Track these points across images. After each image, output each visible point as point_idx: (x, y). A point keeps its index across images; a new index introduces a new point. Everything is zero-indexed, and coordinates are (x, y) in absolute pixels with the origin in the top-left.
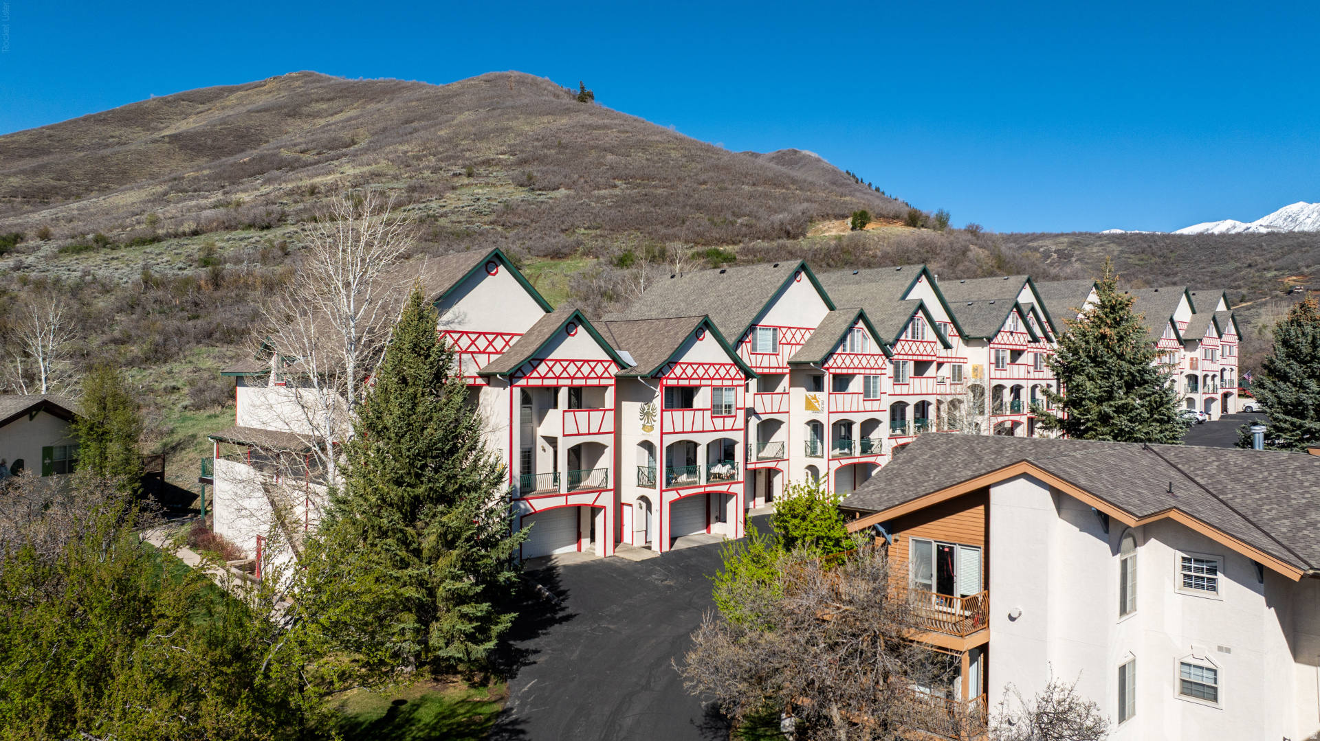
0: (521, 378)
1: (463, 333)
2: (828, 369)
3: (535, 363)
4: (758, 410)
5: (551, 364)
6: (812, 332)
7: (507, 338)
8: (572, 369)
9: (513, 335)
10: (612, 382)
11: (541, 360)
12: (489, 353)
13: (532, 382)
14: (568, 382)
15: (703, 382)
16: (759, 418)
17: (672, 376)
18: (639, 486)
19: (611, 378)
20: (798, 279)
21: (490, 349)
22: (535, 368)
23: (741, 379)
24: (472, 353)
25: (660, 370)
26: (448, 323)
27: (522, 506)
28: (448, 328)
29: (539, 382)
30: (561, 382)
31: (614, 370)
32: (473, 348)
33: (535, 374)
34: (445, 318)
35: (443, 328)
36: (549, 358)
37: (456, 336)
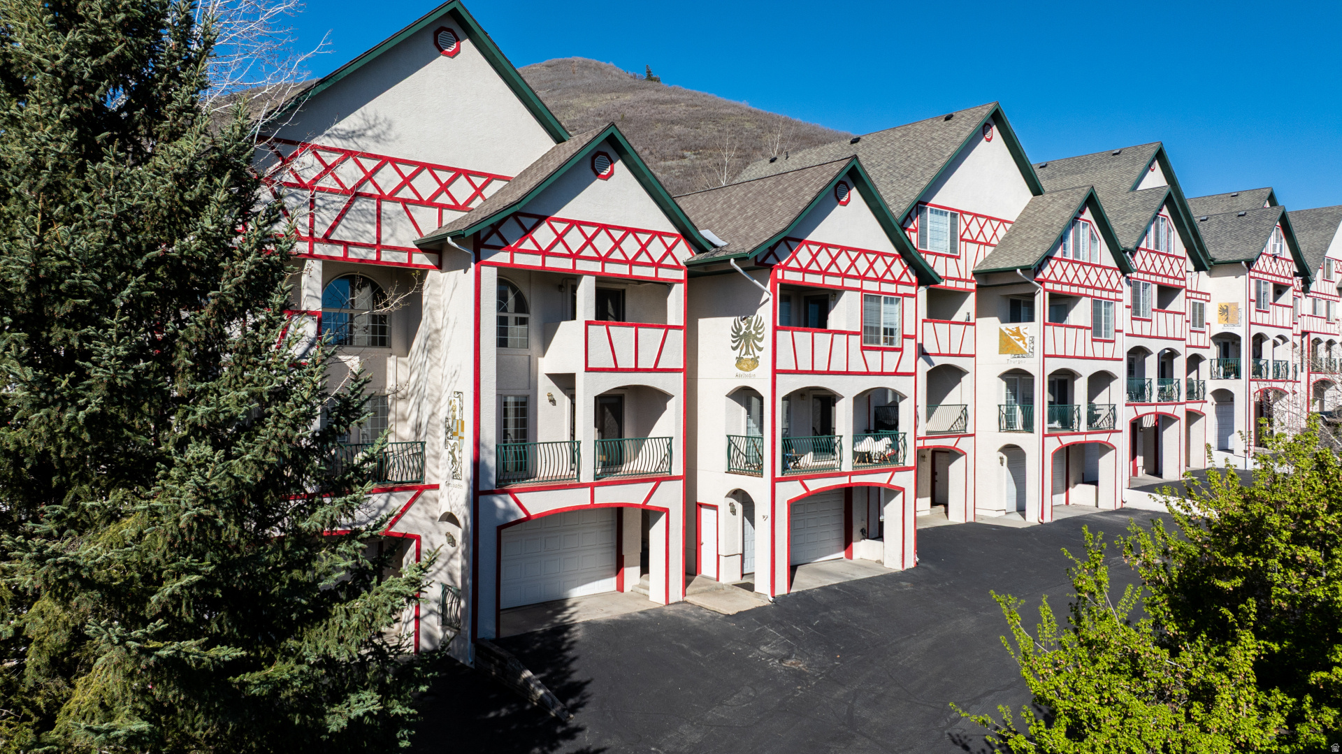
0: (499, 248)
1: (384, 160)
2: (1041, 282)
3: (528, 223)
4: (928, 349)
5: (561, 227)
6: (1008, 226)
7: (479, 181)
8: (603, 243)
9: (491, 178)
10: (681, 275)
11: (541, 219)
12: (442, 207)
13: (521, 260)
14: (596, 267)
15: (849, 283)
16: (930, 363)
17: (793, 265)
18: (729, 471)
19: (678, 267)
20: (988, 136)
21: (443, 199)
22: (527, 232)
23: (910, 284)
24: (405, 202)
25: (771, 250)
26: (353, 136)
27: (501, 505)
28: (351, 146)
29: (536, 261)
31: (683, 253)
32: (406, 193)
33: (527, 244)
34: (346, 124)
35: (340, 144)
36: (556, 215)
37: (370, 165)
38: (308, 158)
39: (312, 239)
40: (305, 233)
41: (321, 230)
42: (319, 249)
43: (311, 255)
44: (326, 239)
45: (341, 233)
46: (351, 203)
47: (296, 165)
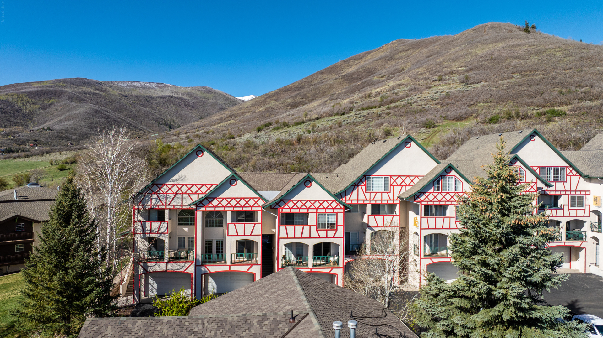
0: (202, 207)
1: (183, 185)
2: (420, 202)
3: (210, 200)
4: (370, 225)
5: (220, 200)
6: (421, 178)
7: (209, 186)
8: (233, 203)
9: (212, 185)
11: (214, 199)
12: (198, 194)
13: (208, 209)
14: (231, 209)
15: (310, 211)
16: (372, 230)
17: (286, 207)
19: (259, 207)
20: (408, 146)
21: (199, 192)
22: (210, 202)
23: (341, 208)
24: (189, 194)
25: (277, 204)
26: (176, 180)
27: (203, 269)
28: (176, 183)
29: (213, 209)
30: (226, 209)
31: (261, 202)
32: (189, 192)
33: (210, 205)
34: (174, 178)
35: (173, 183)
36: (219, 197)
37: (180, 186)
38: (165, 187)
39: (166, 205)
40: (164, 204)
41: (168, 203)
42: (168, 207)
43: (166, 209)
44: (169, 205)
45: (173, 203)
46: (175, 196)
47: (162, 189)
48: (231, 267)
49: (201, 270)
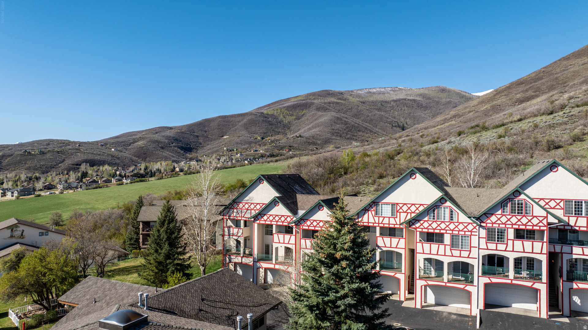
0: (257, 220)
1: (252, 203)
3: (262, 215)
4: (379, 244)
5: (268, 216)
8: (277, 218)
10: (294, 224)
11: (265, 215)
13: (261, 222)
14: (275, 223)
16: (381, 249)
20: (413, 177)
22: (262, 217)
25: (299, 222)
26: (247, 200)
29: (264, 222)
30: (273, 223)
33: (262, 219)
34: (246, 199)
35: (246, 202)
36: (268, 214)
37: (249, 204)
38: (241, 204)
39: (242, 217)
40: (241, 216)
41: (243, 216)
42: (243, 218)
43: (241, 220)
44: (243, 217)
45: (246, 216)
46: (247, 211)
47: (239, 206)
48: (276, 265)
49: (257, 265)
